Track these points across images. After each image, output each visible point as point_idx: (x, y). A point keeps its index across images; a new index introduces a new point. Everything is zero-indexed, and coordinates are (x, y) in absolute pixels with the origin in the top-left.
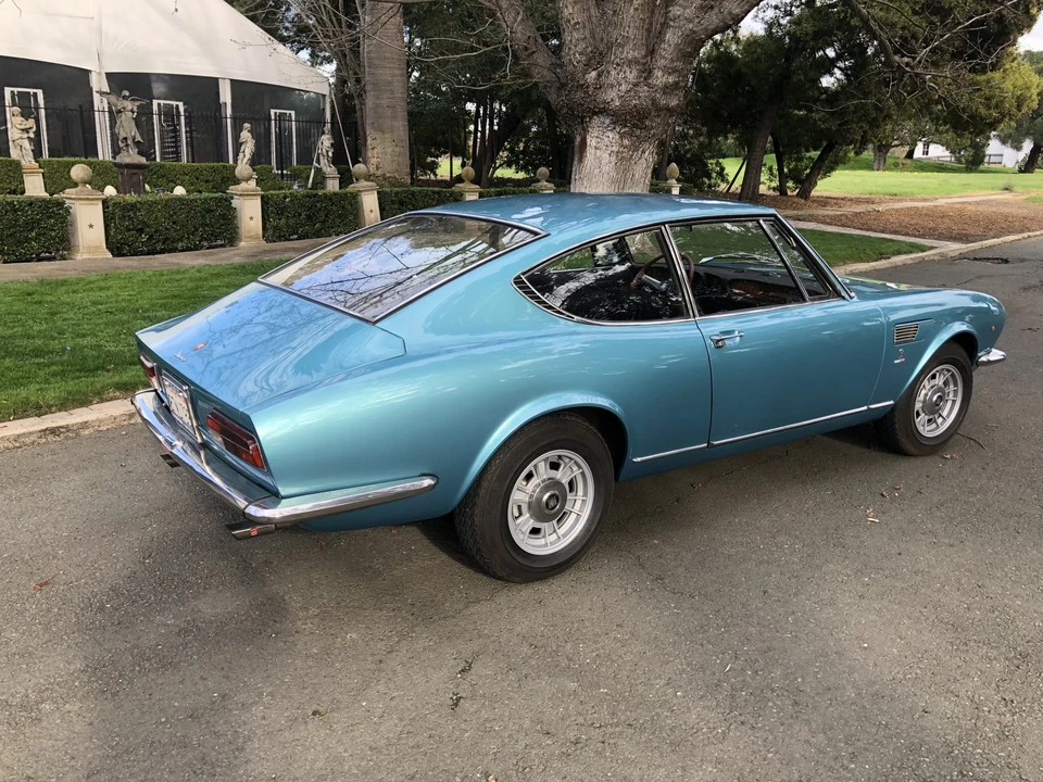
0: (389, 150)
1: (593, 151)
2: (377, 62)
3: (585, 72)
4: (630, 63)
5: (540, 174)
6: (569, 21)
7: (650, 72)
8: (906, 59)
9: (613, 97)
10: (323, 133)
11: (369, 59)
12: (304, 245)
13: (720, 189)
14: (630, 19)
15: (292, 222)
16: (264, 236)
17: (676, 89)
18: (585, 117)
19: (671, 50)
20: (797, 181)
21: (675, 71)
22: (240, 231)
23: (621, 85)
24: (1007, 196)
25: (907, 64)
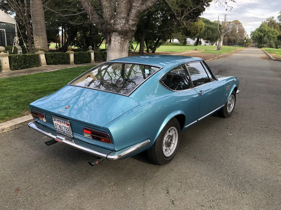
0: (41, 41)
1: (113, 42)
2: (35, 15)
3: (110, 20)
4: (123, 18)
5: (90, 48)
6: (105, 6)
7: (128, 20)
8: (179, 18)
9: (119, 27)
10: (15, 36)
11: (32, 14)
12: (25, 71)
13: (132, 51)
14: (123, 6)
15: (19, 64)
16: (10, 68)
17: (135, 25)
18: (111, 33)
19: (134, 15)
20: (151, 49)
21: (135, 20)
22: (2, 67)
23: (121, 24)
24: (196, 52)
25: (180, 20)
